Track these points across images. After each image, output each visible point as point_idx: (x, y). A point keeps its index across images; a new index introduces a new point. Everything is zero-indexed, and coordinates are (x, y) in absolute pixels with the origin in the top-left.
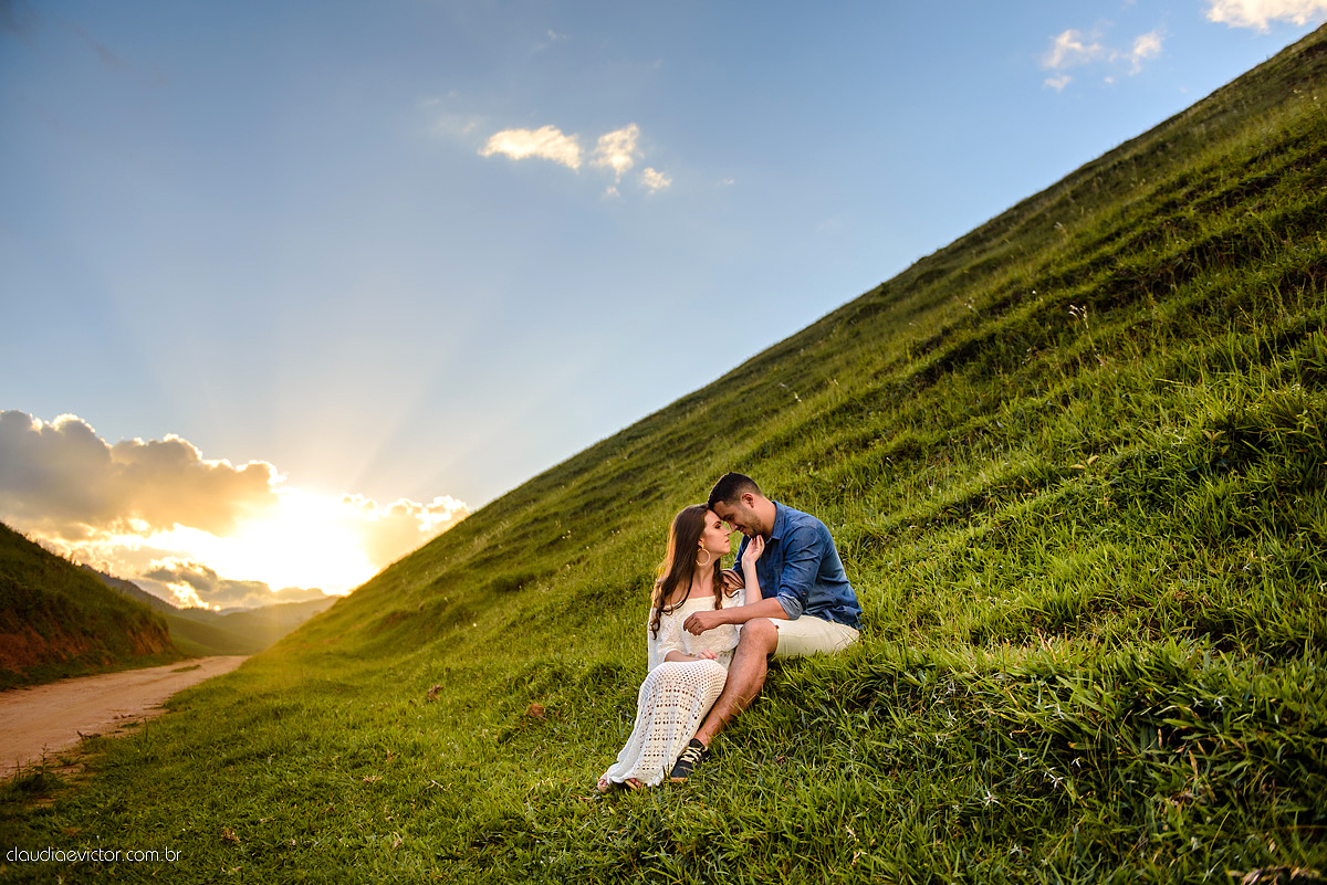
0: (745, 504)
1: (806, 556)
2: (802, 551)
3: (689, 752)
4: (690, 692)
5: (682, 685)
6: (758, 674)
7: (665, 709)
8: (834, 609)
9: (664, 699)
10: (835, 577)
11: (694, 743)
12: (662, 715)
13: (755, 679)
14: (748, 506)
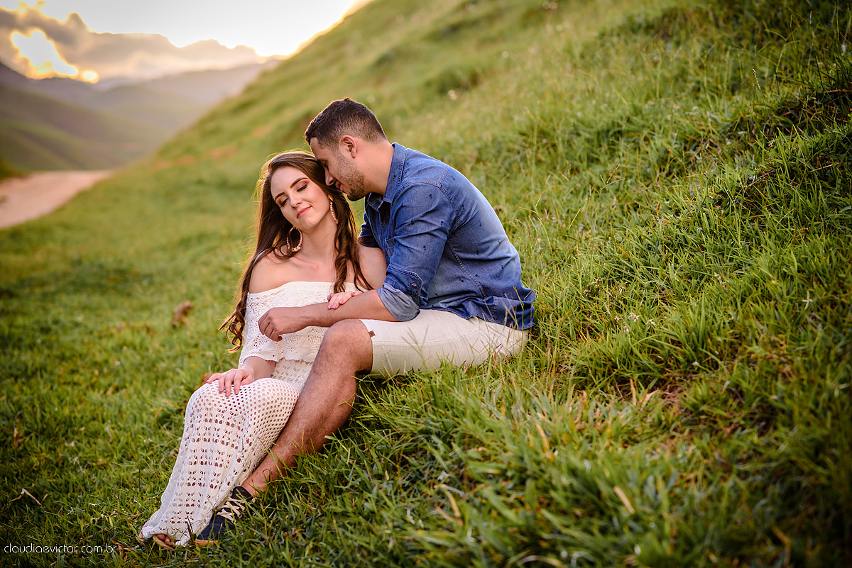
0: (343, 149)
1: (422, 228)
2: (413, 223)
3: (228, 505)
4: (237, 424)
5: (227, 415)
6: (336, 400)
7: (202, 444)
8: (480, 301)
9: (202, 431)
10: (483, 251)
11: (238, 491)
12: (199, 453)
13: (331, 407)
14: (347, 155)
